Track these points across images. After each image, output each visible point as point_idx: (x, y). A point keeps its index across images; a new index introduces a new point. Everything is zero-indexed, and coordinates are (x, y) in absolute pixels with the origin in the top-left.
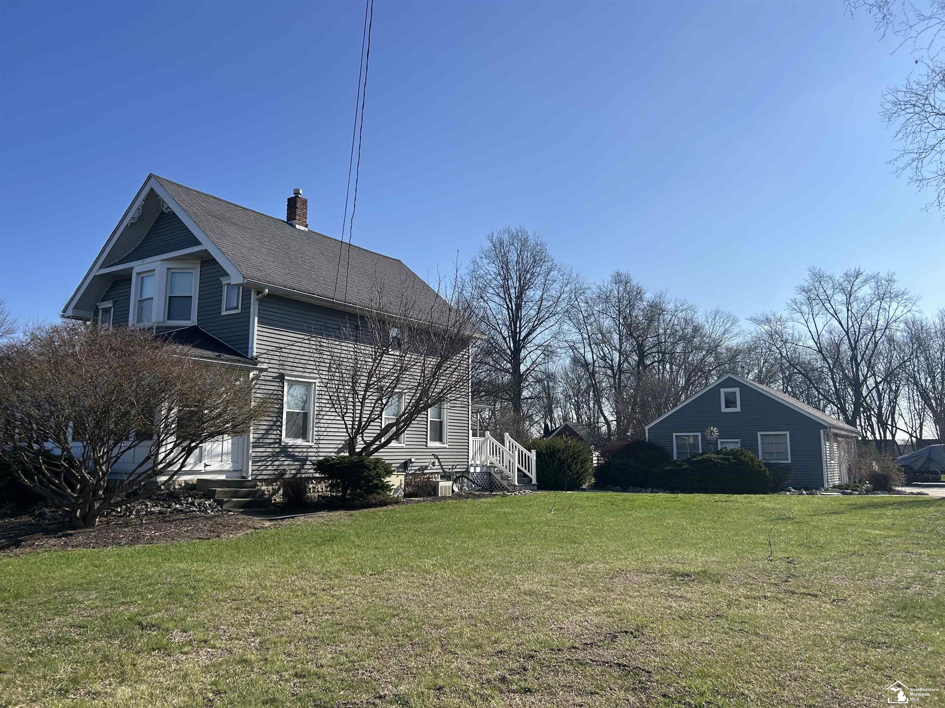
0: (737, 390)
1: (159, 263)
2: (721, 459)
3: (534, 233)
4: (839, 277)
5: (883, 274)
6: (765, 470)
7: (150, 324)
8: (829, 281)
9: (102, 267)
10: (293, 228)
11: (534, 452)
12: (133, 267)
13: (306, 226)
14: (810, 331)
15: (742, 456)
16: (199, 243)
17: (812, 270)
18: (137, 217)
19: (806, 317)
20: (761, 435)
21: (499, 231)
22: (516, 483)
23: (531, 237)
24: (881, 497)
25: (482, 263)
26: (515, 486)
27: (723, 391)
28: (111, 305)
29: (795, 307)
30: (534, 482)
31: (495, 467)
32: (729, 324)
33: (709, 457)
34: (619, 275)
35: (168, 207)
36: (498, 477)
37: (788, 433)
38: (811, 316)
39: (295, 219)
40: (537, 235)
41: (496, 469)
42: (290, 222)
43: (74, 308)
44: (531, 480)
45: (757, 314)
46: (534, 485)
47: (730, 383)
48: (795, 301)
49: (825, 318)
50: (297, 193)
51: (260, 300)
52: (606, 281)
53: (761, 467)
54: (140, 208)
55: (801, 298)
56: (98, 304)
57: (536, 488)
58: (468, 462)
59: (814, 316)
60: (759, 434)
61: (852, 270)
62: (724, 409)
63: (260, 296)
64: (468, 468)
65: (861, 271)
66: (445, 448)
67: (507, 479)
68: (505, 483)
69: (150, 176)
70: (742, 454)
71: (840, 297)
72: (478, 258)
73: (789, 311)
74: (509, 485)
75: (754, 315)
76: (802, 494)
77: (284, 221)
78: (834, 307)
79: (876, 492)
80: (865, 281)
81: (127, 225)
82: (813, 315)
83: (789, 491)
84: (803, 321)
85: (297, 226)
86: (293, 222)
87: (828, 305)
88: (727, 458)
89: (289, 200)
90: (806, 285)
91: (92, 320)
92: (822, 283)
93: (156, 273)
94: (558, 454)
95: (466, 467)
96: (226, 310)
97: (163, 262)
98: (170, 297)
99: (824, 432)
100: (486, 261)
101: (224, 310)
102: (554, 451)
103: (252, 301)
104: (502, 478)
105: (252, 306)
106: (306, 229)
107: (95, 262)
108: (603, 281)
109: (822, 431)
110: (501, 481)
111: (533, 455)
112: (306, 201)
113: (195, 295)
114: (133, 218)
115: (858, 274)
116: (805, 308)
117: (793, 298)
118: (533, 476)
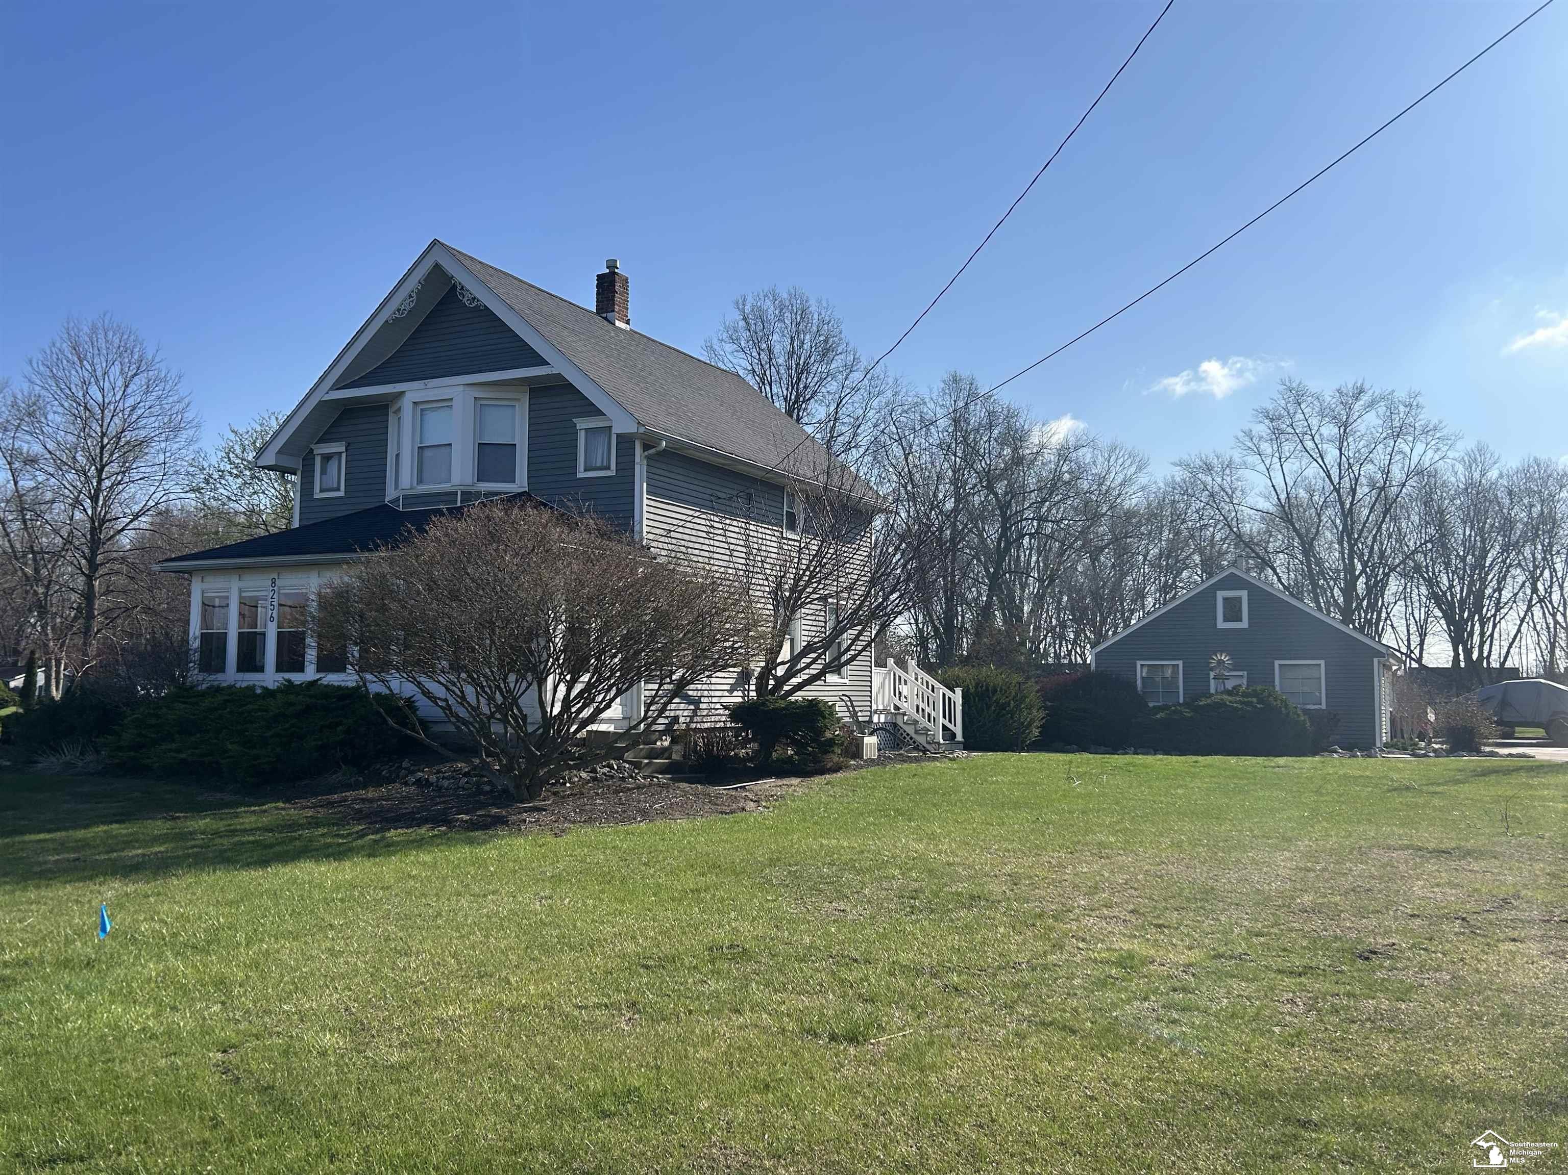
0: (1244, 594)
1: (461, 388)
2: (1241, 703)
3: (820, 301)
4: (1329, 397)
5: (1401, 394)
6: (1305, 720)
7: (445, 487)
8: (1315, 403)
9: (337, 386)
10: (610, 327)
11: (959, 691)
12: (403, 393)
13: (628, 322)
14: (1273, 486)
15: (1271, 699)
16: (542, 362)
17: (1287, 383)
18: (408, 308)
19: (1268, 462)
20: (1280, 665)
21: (756, 294)
22: (942, 741)
23: (813, 308)
24: (1467, 760)
25: (722, 350)
26: (939, 743)
27: (1220, 595)
28: (343, 449)
29: (1250, 444)
30: (959, 737)
31: (904, 714)
32: (1133, 469)
33: (1222, 700)
34: (956, 380)
35: (475, 298)
36: (910, 730)
37: (1322, 662)
38: (1276, 460)
39: (613, 311)
40: (825, 305)
41: (906, 718)
42: (604, 315)
43: (279, 452)
44: (955, 734)
45: (1189, 455)
46: (959, 743)
47: (1233, 582)
48: (1249, 435)
49: (1298, 464)
50: (612, 265)
51: (648, 458)
52: (935, 390)
53: (1298, 715)
54: (414, 295)
55: (1262, 429)
56: (313, 446)
57: (962, 746)
58: (871, 707)
59: (1283, 460)
60: (1277, 663)
61: (1350, 386)
62: (1221, 624)
63: (652, 451)
64: (871, 717)
65: (1367, 386)
66: (845, 685)
67: (927, 734)
68: (921, 740)
69: (435, 242)
70: (1270, 695)
71: (1330, 430)
72: (715, 341)
73: (1240, 450)
74: (928, 743)
75: (1185, 457)
76: (1355, 756)
77: (592, 312)
78: (1319, 446)
79: (1461, 753)
80: (1372, 404)
81: (386, 321)
82: (1280, 459)
83: (1336, 752)
84: (1262, 468)
85: (618, 323)
86: (609, 315)
87: (1309, 444)
88: (1248, 702)
89: (600, 277)
90: (1270, 406)
91: (299, 473)
92: (1303, 406)
93: (457, 404)
94: (993, 695)
95: (868, 713)
96: (585, 470)
97: (467, 388)
98: (479, 444)
99: (1379, 662)
100: (729, 347)
101: (582, 469)
102: (987, 690)
103: (637, 459)
104: (916, 732)
105: (637, 468)
106: (628, 328)
107: (322, 379)
108: (931, 390)
109: (1376, 660)
110: (914, 736)
111: (957, 696)
112: (627, 279)
113: (522, 441)
114: (399, 310)
115: (1357, 396)
116: (1266, 447)
117: (1246, 429)
118: (958, 731)
